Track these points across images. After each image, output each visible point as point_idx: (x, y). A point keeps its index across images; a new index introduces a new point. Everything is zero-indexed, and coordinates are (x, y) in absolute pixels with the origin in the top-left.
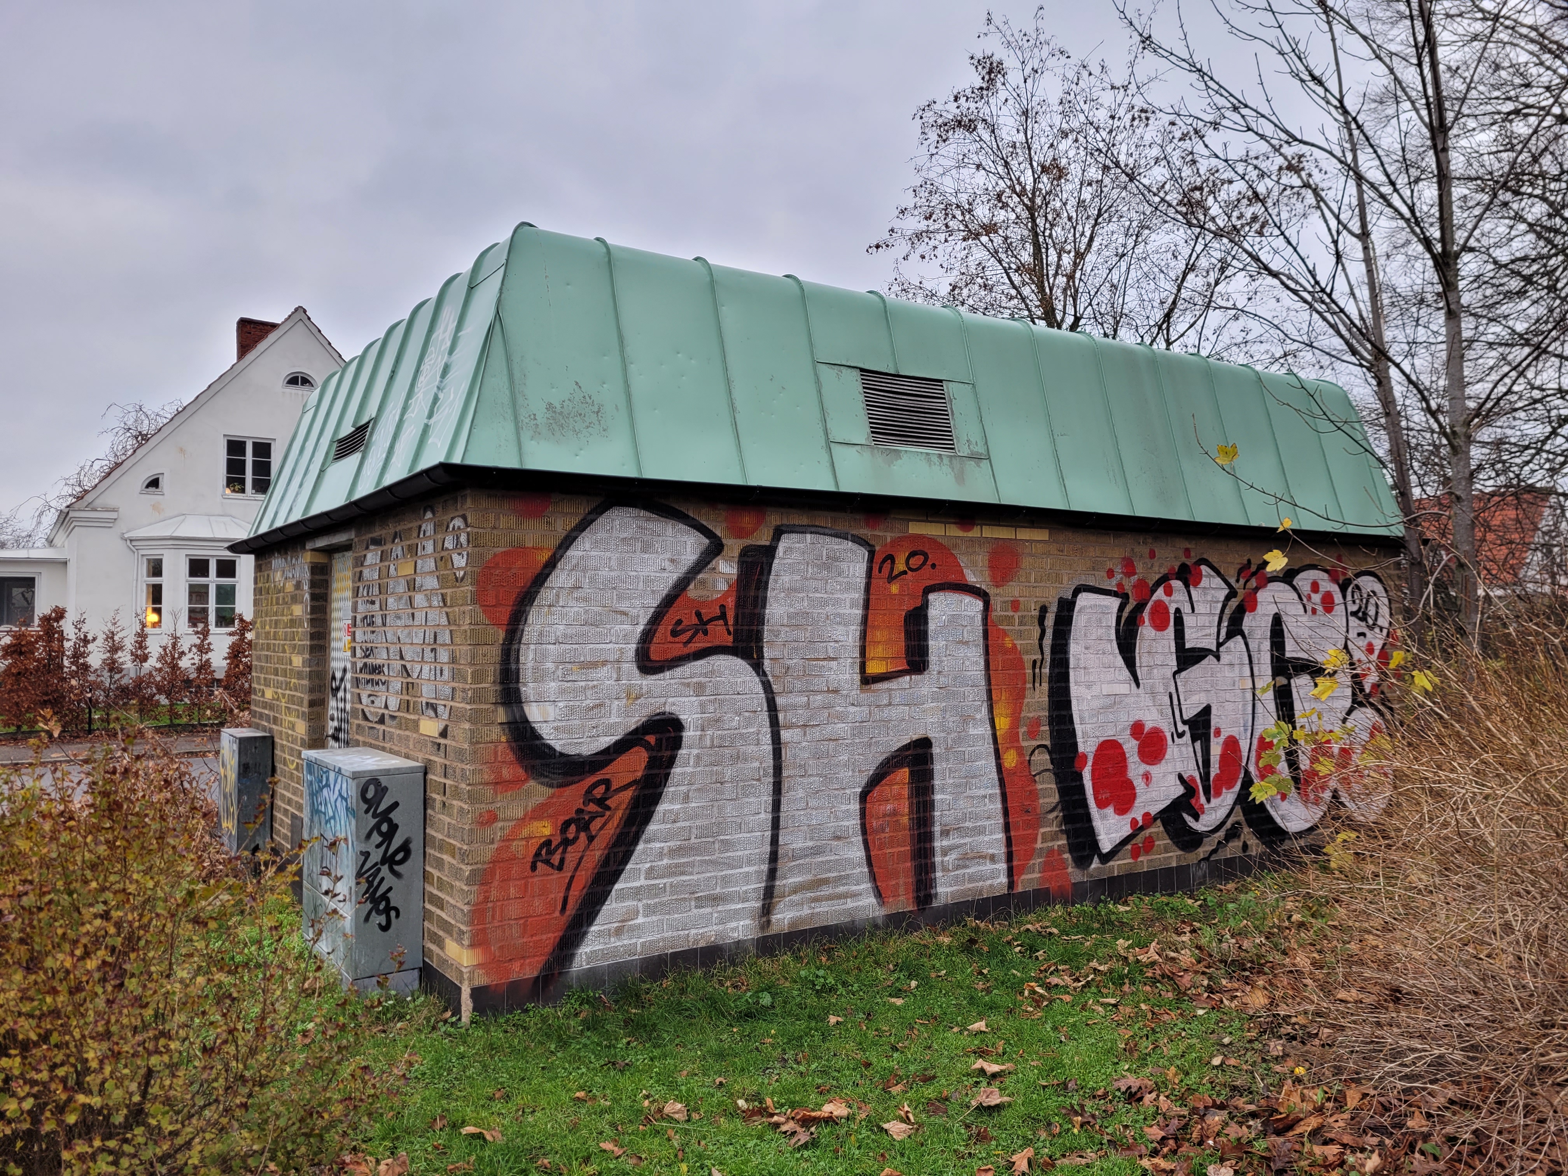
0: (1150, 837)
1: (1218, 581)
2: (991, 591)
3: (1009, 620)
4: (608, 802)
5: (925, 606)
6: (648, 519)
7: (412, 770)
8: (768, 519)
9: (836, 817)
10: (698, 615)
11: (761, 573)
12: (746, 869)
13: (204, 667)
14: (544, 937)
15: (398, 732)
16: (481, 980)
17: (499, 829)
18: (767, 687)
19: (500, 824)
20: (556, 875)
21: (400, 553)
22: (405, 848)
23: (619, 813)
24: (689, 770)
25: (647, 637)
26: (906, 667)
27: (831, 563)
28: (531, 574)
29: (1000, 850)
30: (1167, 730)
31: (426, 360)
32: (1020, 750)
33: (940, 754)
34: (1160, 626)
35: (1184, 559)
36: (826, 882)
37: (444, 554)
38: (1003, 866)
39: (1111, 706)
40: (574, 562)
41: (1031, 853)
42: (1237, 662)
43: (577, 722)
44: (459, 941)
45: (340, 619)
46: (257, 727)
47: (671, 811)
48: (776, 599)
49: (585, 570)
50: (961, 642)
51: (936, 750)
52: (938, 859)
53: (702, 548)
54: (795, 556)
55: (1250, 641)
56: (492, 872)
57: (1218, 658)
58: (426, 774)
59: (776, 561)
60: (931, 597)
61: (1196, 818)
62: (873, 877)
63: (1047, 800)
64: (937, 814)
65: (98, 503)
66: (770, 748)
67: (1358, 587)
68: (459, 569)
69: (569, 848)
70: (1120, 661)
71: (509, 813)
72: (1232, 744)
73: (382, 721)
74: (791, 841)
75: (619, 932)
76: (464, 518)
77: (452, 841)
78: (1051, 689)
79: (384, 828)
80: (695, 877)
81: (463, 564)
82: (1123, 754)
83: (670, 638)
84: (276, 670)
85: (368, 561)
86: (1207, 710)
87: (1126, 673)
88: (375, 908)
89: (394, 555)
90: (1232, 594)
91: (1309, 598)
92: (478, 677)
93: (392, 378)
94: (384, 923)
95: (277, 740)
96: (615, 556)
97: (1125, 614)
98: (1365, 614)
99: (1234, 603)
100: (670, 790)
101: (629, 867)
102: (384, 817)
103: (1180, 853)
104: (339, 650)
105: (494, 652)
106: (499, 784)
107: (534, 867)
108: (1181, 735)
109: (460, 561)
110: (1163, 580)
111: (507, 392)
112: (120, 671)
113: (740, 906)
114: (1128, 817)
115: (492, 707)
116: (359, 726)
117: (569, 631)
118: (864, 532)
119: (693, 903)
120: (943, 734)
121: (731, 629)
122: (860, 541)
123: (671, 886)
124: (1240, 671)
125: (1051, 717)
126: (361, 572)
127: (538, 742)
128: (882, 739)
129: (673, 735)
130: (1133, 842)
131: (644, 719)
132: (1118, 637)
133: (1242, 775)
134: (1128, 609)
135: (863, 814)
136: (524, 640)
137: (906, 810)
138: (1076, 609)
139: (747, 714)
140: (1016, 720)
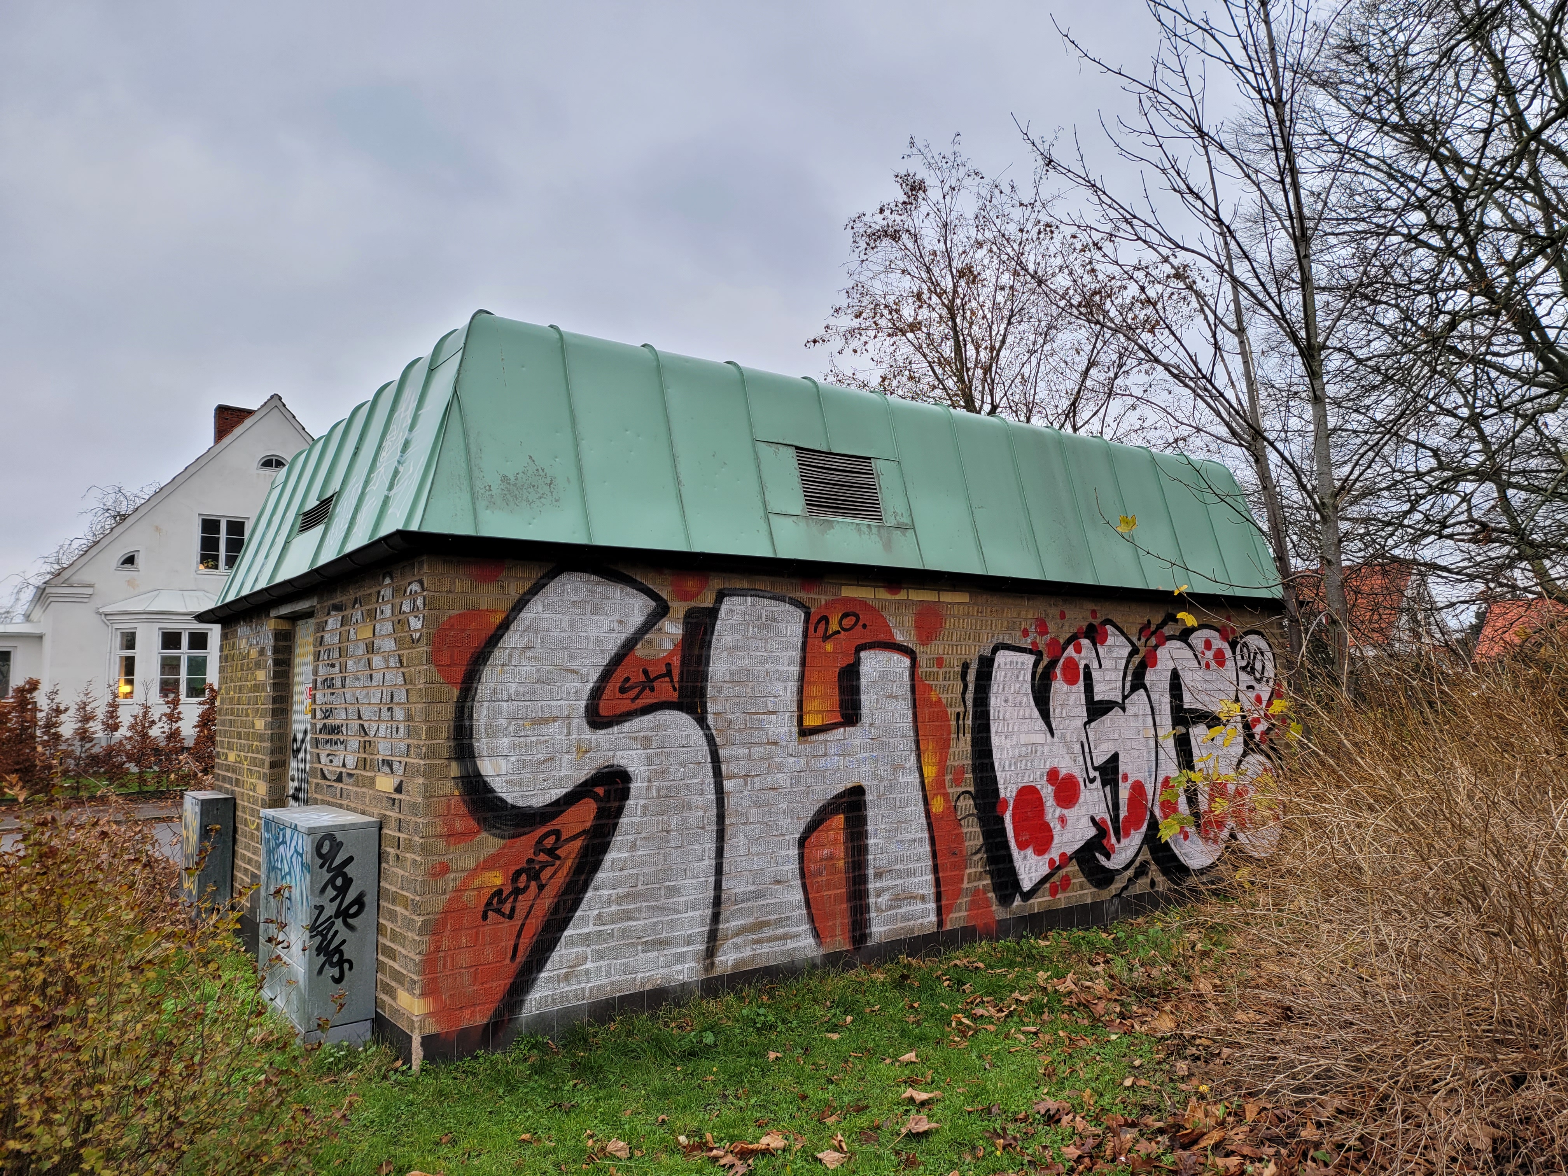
0: (1067, 876)
1: (1122, 639)
2: (918, 649)
3: (935, 676)
4: (557, 852)
5: (857, 663)
6: (598, 584)
7: (367, 825)
8: (711, 583)
9: (777, 863)
10: (645, 672)
11: (705, 633)
12: (691, 914)
13: (174, 735)
14: (495, 984)
15: (355, 789)
16: (432, 1028)
17: (451, 880)
18: (711, 740)
19: (452, 875)
20: (507, 923)
21: (359, 617)
22: (359, 901)
23: (569, 862)
24: (636, 819)
25: (596, 694)
26: (840, 720)
27: (770, 624)
28: (485, 635)
29: (929, 890)
30: (1080, 776)
31: (388, 437)
32: (946, 796)
33: (873, 801)
34: (1071, 680)
35: (1091, 620)
36: (767, 924)
37: (401, 617)
38: (932, 906)
39: (1027, 755)
40: (527, 623)
41: (958, 894)
42: (1140, 713)
43: (528, 775)
44: (410, 991)
45: (302, 683)
46: (220, 789)
47: (618, 859)
48: (720, 658)
49: (537, 632)
50: (890, 696)
51: (869, 797)
52: (872, 900)
53: (649, 610)
54: (736, 618)
55: (1151, 694)
56: (444, 924)
57: (1124, 710)
58: (381, 829)
59: (719, 622)
60: (863, 654)
61: (1108, 857)
62: (812, 919)
63: (972, 843)
64: (870, 857)
65: (75, 579)
66: (714, 797)
67: (1245, 645)
68: (415, 631)
69: (520, 897)
70: (1036, 713)
71: (461, 864)
72: (1138, 788)
73: (339, 779)
74: (734, 886)
75: (567, 977)
76: (421, 582)
77: (405, 893)
78: (973, 739)
79: (339, 882)
80: (642, 923)
81: (420, 626)
82: (1041, 799)
83: (618, 695)
84: (239, 733)
85: (330, 626)
86: (1115, 757)
87: (1042, 724)
88: (329, 961)
89: (354, 619)
90: (1135, 651)
91: (1203, 655)
92: (432, 733)
93: (355, 454)
94: (337, 976)
95: (238, 801)
96: (566, 618)
97: (1040, 670)
98: (1253, 668)
99: (1136, 659)
100: (618, 839)
101: (578, 914)
102: (339, 871)
103: (1094, 890)
104: (300, 712)
105: (448, 710)
106: (452, 836)
107: (485, 917)
108: (1092, 781)
109: (416, 624)
110: (1073, 639)
111: (464, 465)
112: (91, 740)
113: (685, 949)
114: (1046, 858)
115: (446, 762)
116: (317, 784)
117: (521, 689)
118: (801, 595)
119: (640, 948)
120: (875, 783)
121: (677, 686)
122: (796, 603)
123: (619, 931)
124: (1144, 721)
125: (974, 765)
126: (322, 637)
127: (490, 795)
128: (819, 787)
129: (621, 786)
130: (1052, 880)
131: (593, 772)
132: (1033, 691)
133: (1148, 817)
134: (1042, 665)
135: (801, 858)
136: (477, 698)
137: (842, 854)
138: (995, 665)
139: (692, 766)
140: (942, 769)
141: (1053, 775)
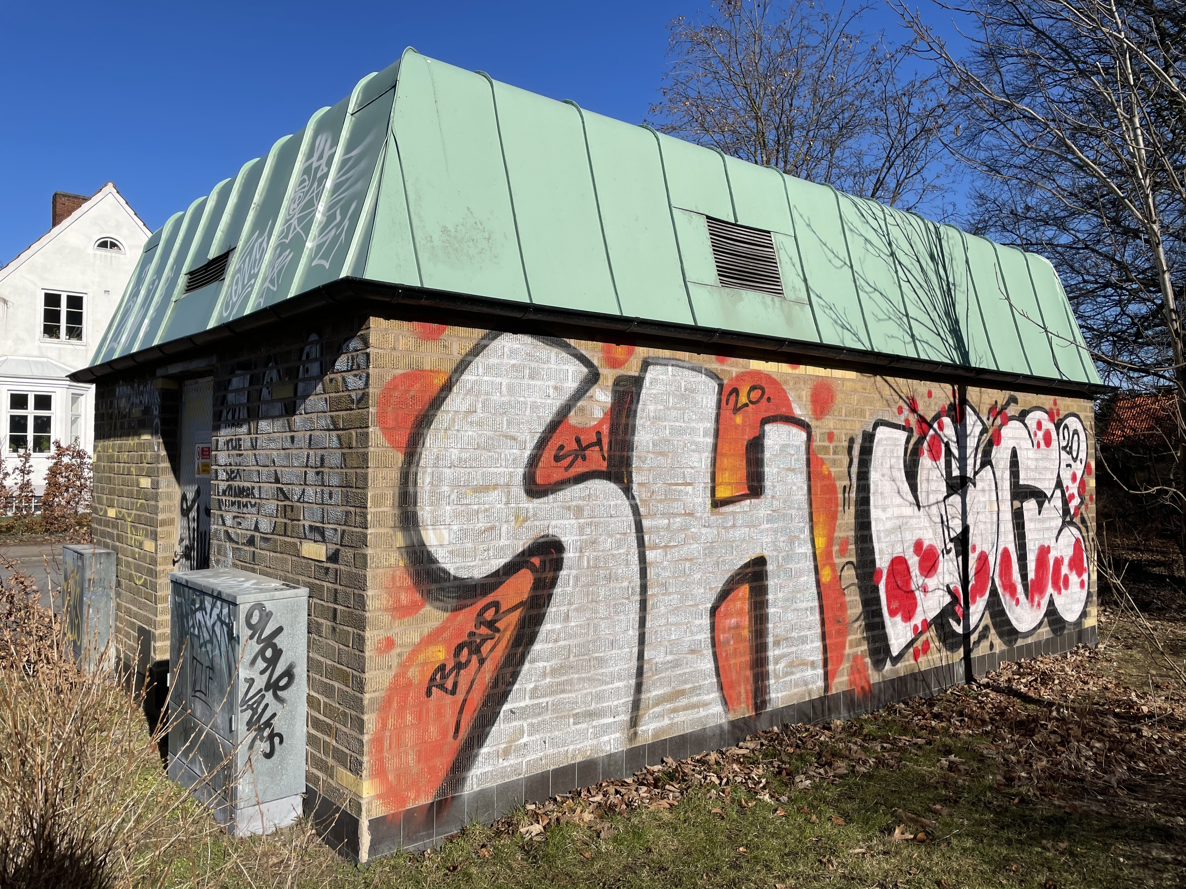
0: (927, 640)
1: (974, 419)
2: (813, 423)
3: (826, 449)
4: (497, 625)
5: (762, 436)
6: (535, 346)
8: (637, 351)
9: (692, 633)
10: (578, 441)
11: (632, 402)
12: (617, 684)
14: (438, 762)
15: (272, 554)
16: (379, 811)
17: (395, 656)
18: (636, 510)
19: (397, 651)
20: (449, 698)
21: (275, 376)
22: (289, 673)
23: (508, 634)
24: (569, 589)
25: (534, 461)
26: (747, 492)
27: (688, 395)
28: (427, 397)
29: (818, 657)
30: (939, 546)
32: (833, 567)
33: (773, 572)
34: (935, 458)
36: (682, 693)
37: (334, 376)
38: (820, 671)
39: (899, 527)
40: (469, 386)
41: (841, 659)
42: (987, 488)
43: (470, 545)
44: (354, 771)
46: (98, 544)
47: (553, 631)
48: (644, 427)
49: (478, 395)
50: (789, 469)
51: (769, 568)
52: (771, 667)
53: (581, 377)
54: (659, 387)
55: (996, 470)
56: (390, 701)
57: (975, 485)
58: (309, 597)
59: (644, 391)
60: (767, 427)
61: (959, 622)
62: (721, 687)
63: (853, 611)
64: (770, 626)
66: (638, 567)
67: (1066, 426)
68: (354, 390)
69: (462, 671)
70: (906, 486)
71: (407, 640)
72: (983, 558)
73: (251, 543)
74: (654, 656)
75: (506, 753)
76: (364, 338)
77: (345, 668)
78: (856, 511)
79: (269, 653)
80: (574, 695)
81: (362, 386)
82: (908, 569)
83: (553, 463)
84: (120, 490)
85: (234, 386)
86: (966, 530)
87: (911, 498)
88: (259, 736)
89: (267, 379)
90: (984, 431)
91: (1035, 435)
92: (377, 501)
94: (268, 751)
96: (505, 381)
97: (911, 446)
98: (1071, 448)
99: (986, 437)
100: (552, 610)
101: (516, 687)
102: (269, 642)
103: (947, 653)
105: (393, 476)
106: (396, 610)
108: (948, 552)
109: (356, 383)
110: (937, 417)
113: (612, 720)
114: (911, 624)
115: (391, 531)
116: (221, 546)
117: (464, 455)
118: (715, 366)
119: (571, 720)
120: (775, 553)
121: (606, 455)
122: (712, 375)
123: (553, 705)
124: (990, 495)
125: (856, 537)
126: (225, 397)
127: (434, 566)
128: (728, 557)
129: (555, 556)
130: (915, 646)
131: (530, 542)
132: (905, 466)
133: (990, 585)
134: (913, 441)
135: (713, 628)
136: (422, 463)
137: (747, 623)
138: (876, 441)
139: (618, 536)
140: (830, 542)
141: (918, 546)
